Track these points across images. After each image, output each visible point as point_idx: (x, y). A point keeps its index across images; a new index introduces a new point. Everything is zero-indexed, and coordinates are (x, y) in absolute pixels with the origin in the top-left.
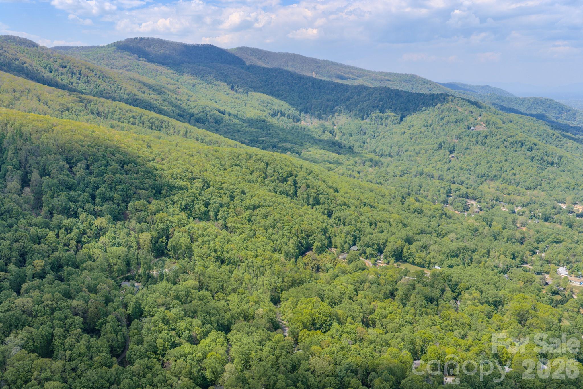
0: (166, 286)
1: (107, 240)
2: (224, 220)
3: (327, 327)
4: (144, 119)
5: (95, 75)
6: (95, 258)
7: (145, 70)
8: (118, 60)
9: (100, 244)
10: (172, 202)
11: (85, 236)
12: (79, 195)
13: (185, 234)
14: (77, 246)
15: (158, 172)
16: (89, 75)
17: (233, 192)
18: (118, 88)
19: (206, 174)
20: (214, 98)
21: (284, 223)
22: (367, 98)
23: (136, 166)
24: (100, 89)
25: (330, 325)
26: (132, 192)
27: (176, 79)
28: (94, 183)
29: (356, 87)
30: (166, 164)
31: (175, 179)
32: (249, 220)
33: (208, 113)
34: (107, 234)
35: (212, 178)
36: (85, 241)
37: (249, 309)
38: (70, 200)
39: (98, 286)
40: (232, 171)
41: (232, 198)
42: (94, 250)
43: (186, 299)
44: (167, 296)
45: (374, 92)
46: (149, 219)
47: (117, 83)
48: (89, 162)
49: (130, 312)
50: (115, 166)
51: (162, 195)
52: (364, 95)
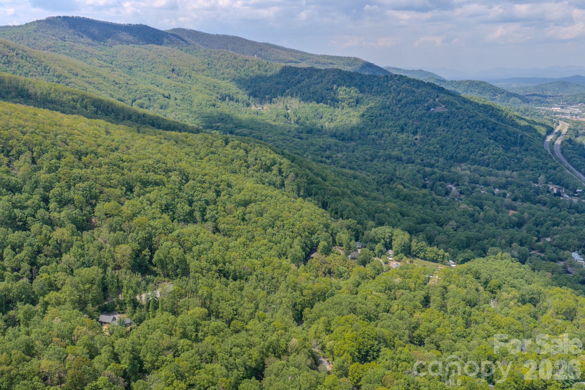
0: (168, 320)
1: (72, 259)
2: (215, 221)
3: (375, 353)
4: (86, 103)
5: (17, 54)
6: (59, 286)
7: (73, 51)
8: (40, 41)
9: (63, 265)
10: (149, 202)
11: (42, 255)
12: (28, 199)
13: (175, 244)
14: (31, 271)
15: (125, 164)
16: (9, 54)
17: (218, 186)
18: (45, 69)
19: (183, 165)
20: (154, 82)
21: (283, 221)
22: (319, 80)
23: (98, 158)
24: (25, 71)
25: (379, 351)
26: (97, 191)
27: (110, 62)
28: (45, 182)
29: (305, 69)
30: (133, 154)
31: (147, 172)
32: (243, 219)
33: (151, 98)
34: (72, 250)
35: (190, 170)
36: (42, 261)
37: (278, 341)
38: (14, 206)
39: (75, 332)
40: (210, 160)
41: (218, 193)
42: (56, 275)
43: (197, 335)
44: (171, 335)
45: (325, 74)
46: (125, 226)
47: (44, 64)
48: (35, 154)
49: (126, 366)
50: (70, 157)
51: (135, 193)
52: (316, 77)
